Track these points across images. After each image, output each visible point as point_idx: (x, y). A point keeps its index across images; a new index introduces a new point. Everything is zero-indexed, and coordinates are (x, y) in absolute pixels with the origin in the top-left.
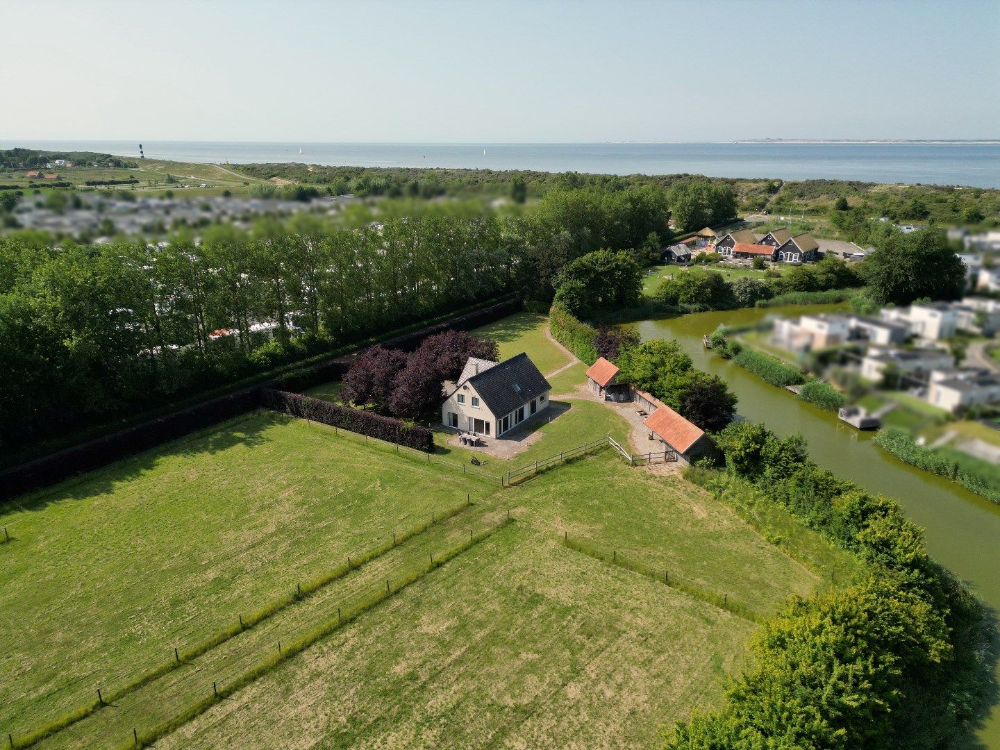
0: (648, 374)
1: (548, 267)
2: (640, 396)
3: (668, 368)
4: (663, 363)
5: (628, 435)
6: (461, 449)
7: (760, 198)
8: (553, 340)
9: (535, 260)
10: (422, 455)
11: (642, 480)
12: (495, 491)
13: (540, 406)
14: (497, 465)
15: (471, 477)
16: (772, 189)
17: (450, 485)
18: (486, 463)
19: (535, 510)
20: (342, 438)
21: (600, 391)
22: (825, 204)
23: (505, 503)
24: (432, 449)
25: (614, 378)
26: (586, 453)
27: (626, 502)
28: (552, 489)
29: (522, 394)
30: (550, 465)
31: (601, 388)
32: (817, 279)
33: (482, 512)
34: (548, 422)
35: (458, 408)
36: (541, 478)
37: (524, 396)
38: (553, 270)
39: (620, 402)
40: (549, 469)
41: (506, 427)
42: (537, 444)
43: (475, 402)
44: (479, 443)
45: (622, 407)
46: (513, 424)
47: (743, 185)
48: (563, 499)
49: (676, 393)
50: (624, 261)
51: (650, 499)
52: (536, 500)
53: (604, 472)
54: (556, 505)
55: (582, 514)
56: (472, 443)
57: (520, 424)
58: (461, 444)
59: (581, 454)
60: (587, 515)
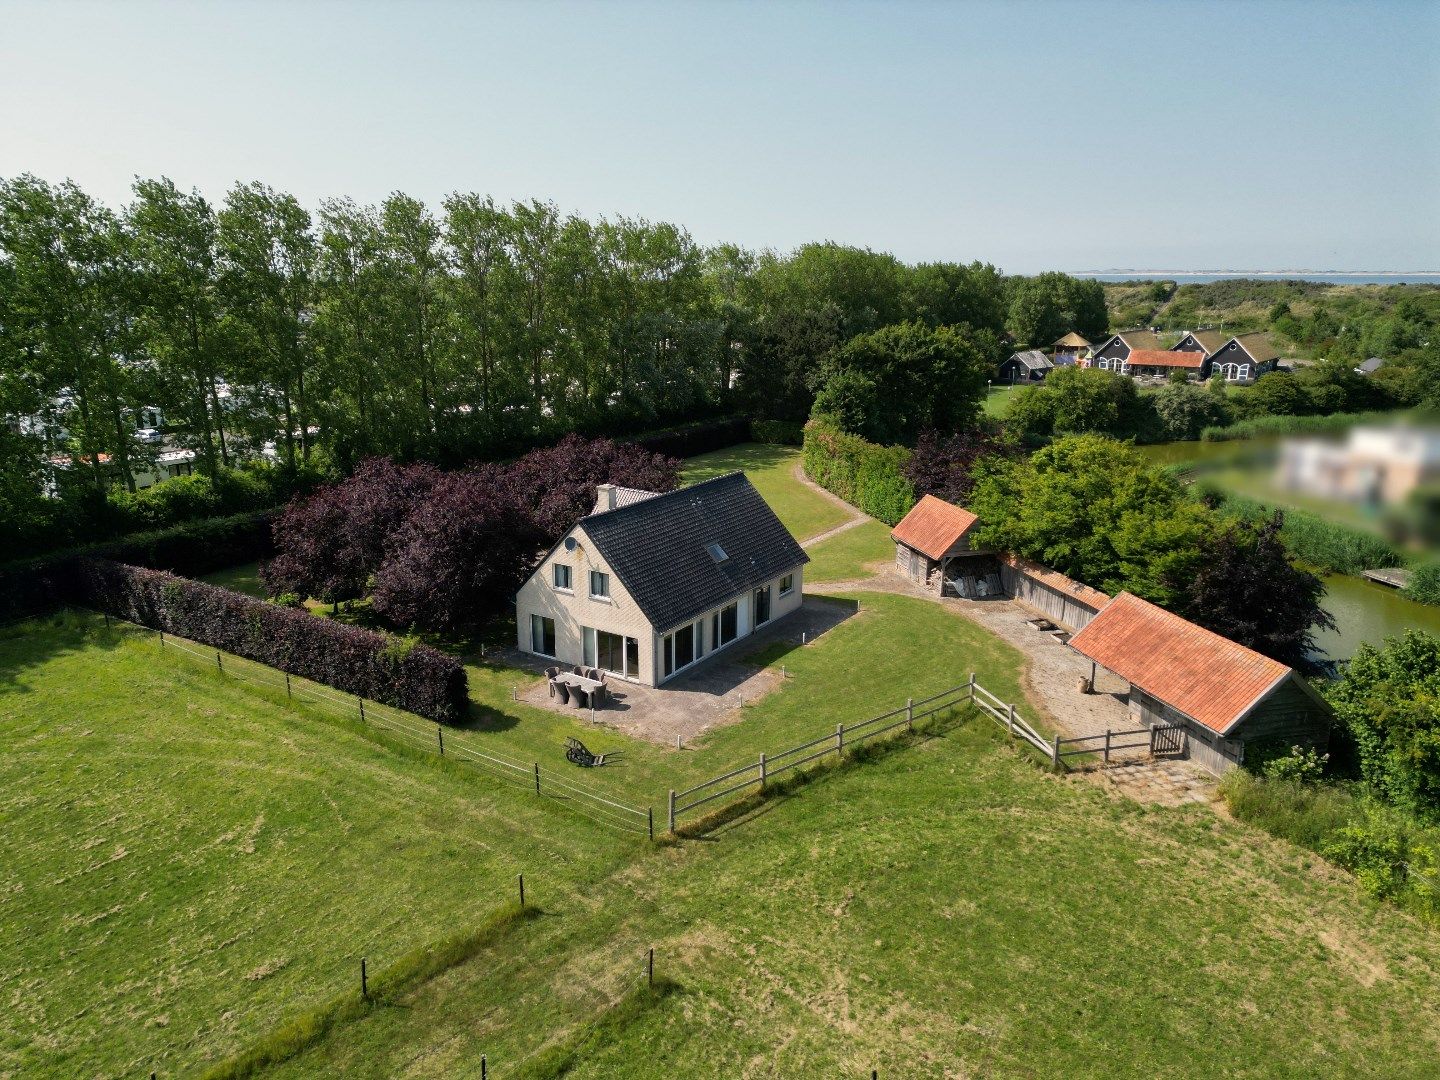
0: (1065, 518)
1: (800, 352)
2: (1032, 581)
3: (1122, 498)
4: (1103, 489)
5: (1021, 680)
6: (550, 715)
7: (1144, 308)
8: (809, 484)
9: (773, 341)
10: (423, 731)
11: (1100, 822)
12: (625, 858)
13: (779, 607)
14: (645, 765)
15: (554, 806)
16: (1161, 294)
17: (482, 833)
18: (614, 758)
19: (752, 938)
20: (232, 682)
21: (929, 574)
22: (1252, 314)
23: (652, 909)
24: (462, 713)
25: (964, 538)
26: (912, 731)
27: (1072, 907)
28: (815, 852)
29: (731, 568)
30: (806, 768)
31: (933, 564)
32: (1309, 393)
33: (562, 946)
34: (799, 644)
35: (552, 600)
36: (777, 813)
37: (736, 575)
38: (810, 358)
39: (980, 598)
40: (803, 779)
41: (684, 655)
42: (769, 704)
43: (598, 583)
44: (604, 700)
45: (989, 611)
46: (706, 645)
47: (1112, 291)
48: (850, 892)
49: (1158, 564)
50: (950, 343)
51: (1152, 895)
52: (759, 894)
53: (975, 793)
54: (829, 917)
55: (923, 959)
56: (583, 700)
57: (725, 650)
58: (554, 703)
59: (896, 731)
60: (943, 964)
